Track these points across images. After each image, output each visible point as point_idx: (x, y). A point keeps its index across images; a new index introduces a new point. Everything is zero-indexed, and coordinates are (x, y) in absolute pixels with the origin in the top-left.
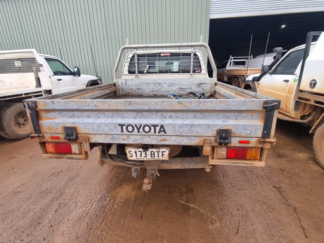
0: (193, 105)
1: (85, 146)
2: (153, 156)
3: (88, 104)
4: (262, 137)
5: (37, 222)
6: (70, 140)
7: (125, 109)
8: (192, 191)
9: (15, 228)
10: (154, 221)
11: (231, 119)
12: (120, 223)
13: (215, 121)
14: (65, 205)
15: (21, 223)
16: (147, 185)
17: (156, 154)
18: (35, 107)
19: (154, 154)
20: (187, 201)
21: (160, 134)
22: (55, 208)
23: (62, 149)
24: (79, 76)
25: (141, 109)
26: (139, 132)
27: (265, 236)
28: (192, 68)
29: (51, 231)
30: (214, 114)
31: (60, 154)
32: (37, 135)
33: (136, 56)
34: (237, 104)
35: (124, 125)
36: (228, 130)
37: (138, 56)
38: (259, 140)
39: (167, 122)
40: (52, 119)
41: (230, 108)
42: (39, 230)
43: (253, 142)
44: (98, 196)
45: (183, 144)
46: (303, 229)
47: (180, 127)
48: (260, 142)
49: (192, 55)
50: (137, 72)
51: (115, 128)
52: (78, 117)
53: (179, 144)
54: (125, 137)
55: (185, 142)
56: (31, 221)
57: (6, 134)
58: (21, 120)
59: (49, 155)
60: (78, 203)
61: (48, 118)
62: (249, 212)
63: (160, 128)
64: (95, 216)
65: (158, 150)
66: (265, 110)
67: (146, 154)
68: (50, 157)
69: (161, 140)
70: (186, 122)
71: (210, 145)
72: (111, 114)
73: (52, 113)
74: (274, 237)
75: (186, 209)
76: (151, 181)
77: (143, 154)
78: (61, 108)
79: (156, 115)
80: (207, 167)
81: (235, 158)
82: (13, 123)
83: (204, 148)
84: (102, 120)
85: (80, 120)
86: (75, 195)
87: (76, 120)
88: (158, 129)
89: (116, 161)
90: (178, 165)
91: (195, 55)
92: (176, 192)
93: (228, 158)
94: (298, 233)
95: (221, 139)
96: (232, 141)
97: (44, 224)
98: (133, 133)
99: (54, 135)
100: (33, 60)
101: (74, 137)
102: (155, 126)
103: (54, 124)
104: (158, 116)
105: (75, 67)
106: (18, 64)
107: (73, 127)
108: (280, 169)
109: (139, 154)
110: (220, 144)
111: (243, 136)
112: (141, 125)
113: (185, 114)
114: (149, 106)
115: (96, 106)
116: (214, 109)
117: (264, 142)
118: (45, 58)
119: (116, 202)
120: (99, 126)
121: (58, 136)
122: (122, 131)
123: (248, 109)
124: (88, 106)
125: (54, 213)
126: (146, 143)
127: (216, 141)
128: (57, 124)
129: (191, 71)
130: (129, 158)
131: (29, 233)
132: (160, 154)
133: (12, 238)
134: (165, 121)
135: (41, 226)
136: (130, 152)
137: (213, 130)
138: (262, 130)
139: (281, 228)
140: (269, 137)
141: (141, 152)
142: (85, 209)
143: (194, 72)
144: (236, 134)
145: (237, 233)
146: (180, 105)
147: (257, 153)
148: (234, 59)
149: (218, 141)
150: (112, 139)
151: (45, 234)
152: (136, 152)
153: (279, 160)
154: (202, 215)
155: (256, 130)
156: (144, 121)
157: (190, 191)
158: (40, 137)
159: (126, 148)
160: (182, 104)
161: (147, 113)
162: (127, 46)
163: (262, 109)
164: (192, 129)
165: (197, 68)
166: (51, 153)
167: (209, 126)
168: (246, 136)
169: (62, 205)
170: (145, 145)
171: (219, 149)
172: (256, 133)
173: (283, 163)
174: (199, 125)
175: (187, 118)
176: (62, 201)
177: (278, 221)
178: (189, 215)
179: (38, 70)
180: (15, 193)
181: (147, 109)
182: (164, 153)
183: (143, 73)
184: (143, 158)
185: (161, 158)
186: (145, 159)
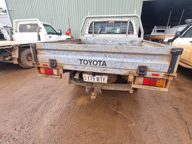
0: (124, 49)
1: (60, 71)
2: (98, 80)
3: (63, 46)
4: (168, 73)
5: (35, 110)
6: (52, 67)
7: (83, 50)
8: (120, 104)
9: (24, 111)
10: (96, 118)
11: (148, 59)
12: (77, 116)
13: (137, 60)
14: (50, 103)
15: (27, 110)
16: (94, 96)
17: (100, 79)
18: (35, 47)
19: (99, 79)
20: (117, 109)
21: (103, 67)
22: (44, 104)
23: (49, 72)
24: (61, 35)
25: (92, 50)
26: (90, 64)
27: (163, 135)
28: (127, 31)
29: (42, 115)
30: (137, 56)
31: (47, 74)
32: (36, 63)
33: (93, 23)
34: (153, 50)
35: (82, 60)
36: (145, 67)
37: (95, 23)
38: (165, 74)
39: (107, 59)
40: (44, 54)
41: (148, 52)
42: (36, 114)
43: (161, 76)
44: (67, 101)
45: (116, 73)
46: (190, 134)
47: (115, 63)
48: (166, 76)
49: (128, 22)
50: (93, 33)
51: (77, 61)
52: (57, 54)
53: (114, 73)
54: (82, 67)
55: (118, 72)
56: (32, 109)
57: (22, 65)
58: (30, 58)
59: (42, 75)
60: (56, 103)
61: (41, 54)
62: (155, 120)
63: (103, 63)
64: (65, 111)
65: (101, 77)
66: (171, 55)
67: (94, 79)
68: (42, 76)
69: (103, 70)
70: (119, 60)
71: (133, 75)
72: (75, 53)
73: (44, 51)
74: (169, 136)
75: (116, 114)
76: (96, 94)
77: (93, 78)
78: (48, 48)
79: (101, 55)
80: (131, 90)
81: (148, 85)
82: (26, 60)
83: (129, 77)
84: (71, 56)
85: (58, 56)
86: (55, 99)
87: (56, 56)
88: (102, 63)
89: (77, 82)
90: (113, 88)
91: (130, 22)
92: (111, 104)
93: (144, 84)
94: (186, 136)
95: (140, 72)
96: (147, 74)
97: (39, 111)
98: (87, 65)
99: (45, 64)
100: (37, 25)
101: (55, 65)
102: (100, 61)
103: (44, 57)
104: (102, 55)
105: (59, 30)
106: (29, 27)
107: (54, 60)
108: (180, 98)
109: (90, 78)
110: (140, 75)
111: (155, 71)
112: (92, 61)
113: (119, 55)
114: (97, 49)
115: (67, 48)
116: (138, 52)
117: (169, 76)
118: (43, 24)
119: (77, 105)
120: (68, 60)
121: (47, 64)
122: (81, 64)
123: (160, 53)
124: (63, 48)
125: (44, 107)
126: (94, 71)
127: (137, 73)
128: (46, 58)
129: (127, 33)
130: (84, 80)
131: (31, 115)
132: (102, 79)
133: (23, 116)
134: (106, 59)
135: (37, 112)
136: (85, 77)
137: (135, 66)
138: (168, 68)
139: (175, 131)
140: (172, 73)
141: (91, 77)
142: (59, 106)
143: (129, 33)
144: (150, 70)
145: (146, 130)
146: (116, 49)
147: (163, 83)
148: (157, 28)
149: (138, 73)
150: (75, 68)
151: (39, 117)
152: (88, 77)
153: (180, 92)
154: (125, 118)
155: (164, 68)
156: (94, 58)
157: (119, 104)
158: (37, 64)
159: (83, 74)
160: (117, 48)
161: (96, 53)
162: (89, 16)
163: (170, 54)
164: (123, 65)
165: (131, 31)
166: (43, 73)
167: (133, 63)
168: (157, 71)
169: (48, 103)
170: (94, 73)
171: (138, 78)
172: (164, 70)
173: (182, 94)
174: (127, 62)
175: (120, 58)
176: (48, 101)
177: (173, 127)
178: (117, 117)
179: (39, 31)
180: (26, 95)
181: (96, 51)
182: (104, 79)
183: (97, 33)
184: (92, 81)
185: (103, 82)
186: (93, 81)
